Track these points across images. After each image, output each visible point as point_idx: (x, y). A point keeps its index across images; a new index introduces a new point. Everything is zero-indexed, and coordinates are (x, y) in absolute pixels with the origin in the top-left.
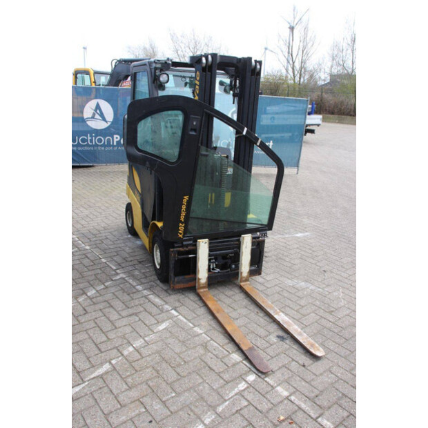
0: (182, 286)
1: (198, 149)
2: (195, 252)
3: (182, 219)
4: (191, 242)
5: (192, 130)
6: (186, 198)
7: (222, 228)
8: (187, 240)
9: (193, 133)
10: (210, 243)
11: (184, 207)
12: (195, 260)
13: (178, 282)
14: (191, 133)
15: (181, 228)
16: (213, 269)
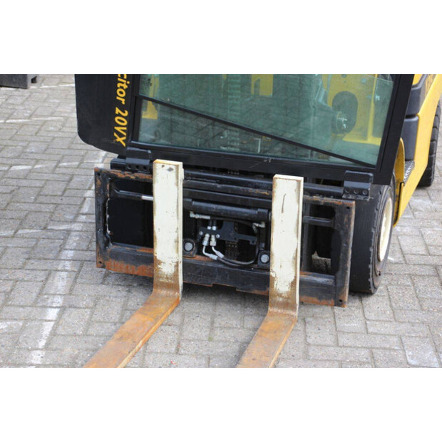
0: (123, 267)
2: (148, 188)
3: (121, 96)
4: (147, 163)
8: (133, 155)
12: (149, 208)
13: (114, 256)
15: (121, 120)
16: (209, 249)
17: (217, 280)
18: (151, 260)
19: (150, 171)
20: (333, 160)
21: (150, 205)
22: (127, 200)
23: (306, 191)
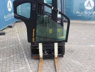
1: (36, 14)
2: (38, 47)
3: (33, 36)
4: (37, 44)
5: (34, 8)
6: (34, 30)
7: (48, 40)
8: (35, 43)
9: (34, 9)
10: (43, 45)
11: (34, 33)
12: (38, 49)
13: (34, 56)
14: (33, 9)
15: (33, 39)
16: (46, 53)
17: (48, 57)
18: (39, 56)
19: (38, 45)
20: (59, 40)
21: (39, 49)
22: (35, 49)
23: (58, 44)
